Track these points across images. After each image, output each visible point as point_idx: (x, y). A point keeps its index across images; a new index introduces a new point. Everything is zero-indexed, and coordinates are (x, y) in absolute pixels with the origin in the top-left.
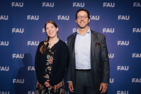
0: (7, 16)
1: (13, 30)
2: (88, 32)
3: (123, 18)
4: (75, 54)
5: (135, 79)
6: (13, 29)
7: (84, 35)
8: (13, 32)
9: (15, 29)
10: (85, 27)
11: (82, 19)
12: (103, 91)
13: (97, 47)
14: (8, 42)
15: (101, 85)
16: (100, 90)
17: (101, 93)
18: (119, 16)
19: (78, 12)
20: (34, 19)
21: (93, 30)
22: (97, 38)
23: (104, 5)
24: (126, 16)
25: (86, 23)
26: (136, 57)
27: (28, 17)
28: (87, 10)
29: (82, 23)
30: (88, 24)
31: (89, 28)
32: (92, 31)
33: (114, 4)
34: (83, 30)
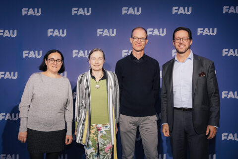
0: (16, 31)
1: (25, 54)
2: (190, 58)
3: (206, 32)
4: (173, 87)
5: (226, 134)
6: (25, 52)
7: (183, 62)
8: (24, 57)
9: (28, 52)
10: (186, 51)
11: (182, 42)
12: (210, 135)
13: (200, 78)
14: (16, 73)
15: (208, 128)
16: (207, 134)
17: (208, 138)
18: (199, 29)
19: (175, 31)
20: (59, 36)
21: (196, 54)
22: (202, 65)
23: (174, 12)
24: (211, 29)
25: (187, 46)
26: (228, 97)
27: (49, 32)
28: (188, 29)
29: (182, 47)
30: (190, 47)
31: (191, 52)
32: (195, 56)
33: (190, 8)
34: (182, 55)
